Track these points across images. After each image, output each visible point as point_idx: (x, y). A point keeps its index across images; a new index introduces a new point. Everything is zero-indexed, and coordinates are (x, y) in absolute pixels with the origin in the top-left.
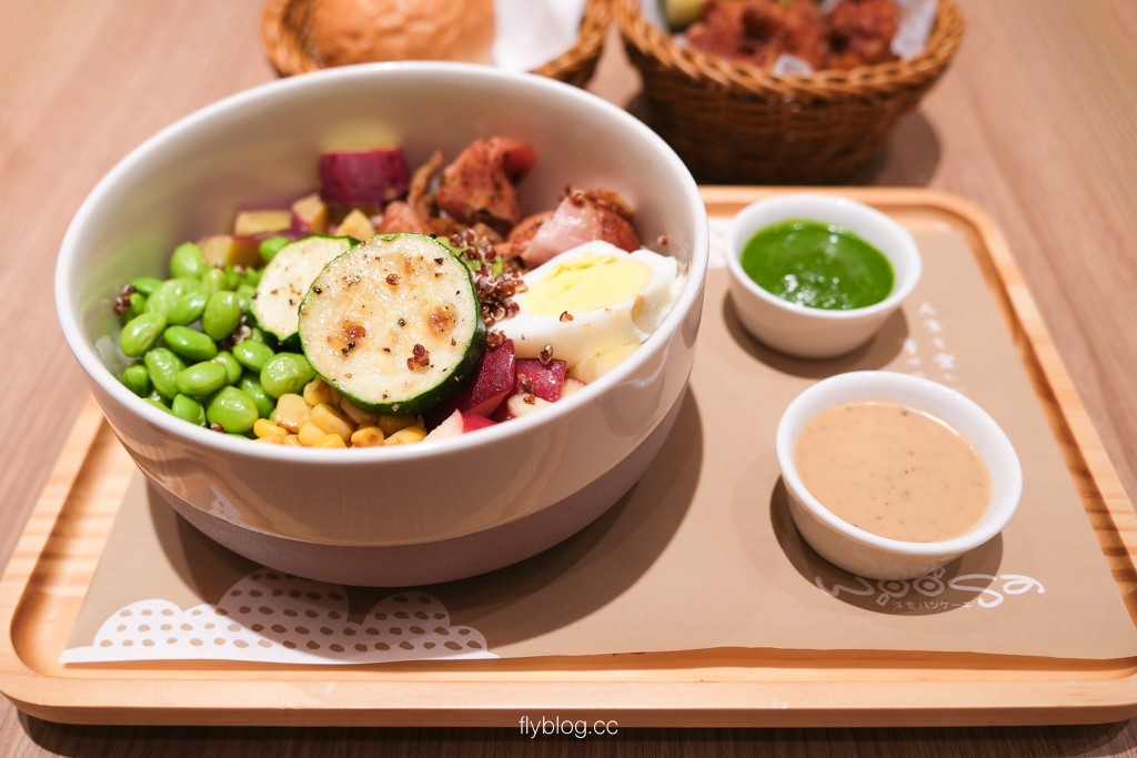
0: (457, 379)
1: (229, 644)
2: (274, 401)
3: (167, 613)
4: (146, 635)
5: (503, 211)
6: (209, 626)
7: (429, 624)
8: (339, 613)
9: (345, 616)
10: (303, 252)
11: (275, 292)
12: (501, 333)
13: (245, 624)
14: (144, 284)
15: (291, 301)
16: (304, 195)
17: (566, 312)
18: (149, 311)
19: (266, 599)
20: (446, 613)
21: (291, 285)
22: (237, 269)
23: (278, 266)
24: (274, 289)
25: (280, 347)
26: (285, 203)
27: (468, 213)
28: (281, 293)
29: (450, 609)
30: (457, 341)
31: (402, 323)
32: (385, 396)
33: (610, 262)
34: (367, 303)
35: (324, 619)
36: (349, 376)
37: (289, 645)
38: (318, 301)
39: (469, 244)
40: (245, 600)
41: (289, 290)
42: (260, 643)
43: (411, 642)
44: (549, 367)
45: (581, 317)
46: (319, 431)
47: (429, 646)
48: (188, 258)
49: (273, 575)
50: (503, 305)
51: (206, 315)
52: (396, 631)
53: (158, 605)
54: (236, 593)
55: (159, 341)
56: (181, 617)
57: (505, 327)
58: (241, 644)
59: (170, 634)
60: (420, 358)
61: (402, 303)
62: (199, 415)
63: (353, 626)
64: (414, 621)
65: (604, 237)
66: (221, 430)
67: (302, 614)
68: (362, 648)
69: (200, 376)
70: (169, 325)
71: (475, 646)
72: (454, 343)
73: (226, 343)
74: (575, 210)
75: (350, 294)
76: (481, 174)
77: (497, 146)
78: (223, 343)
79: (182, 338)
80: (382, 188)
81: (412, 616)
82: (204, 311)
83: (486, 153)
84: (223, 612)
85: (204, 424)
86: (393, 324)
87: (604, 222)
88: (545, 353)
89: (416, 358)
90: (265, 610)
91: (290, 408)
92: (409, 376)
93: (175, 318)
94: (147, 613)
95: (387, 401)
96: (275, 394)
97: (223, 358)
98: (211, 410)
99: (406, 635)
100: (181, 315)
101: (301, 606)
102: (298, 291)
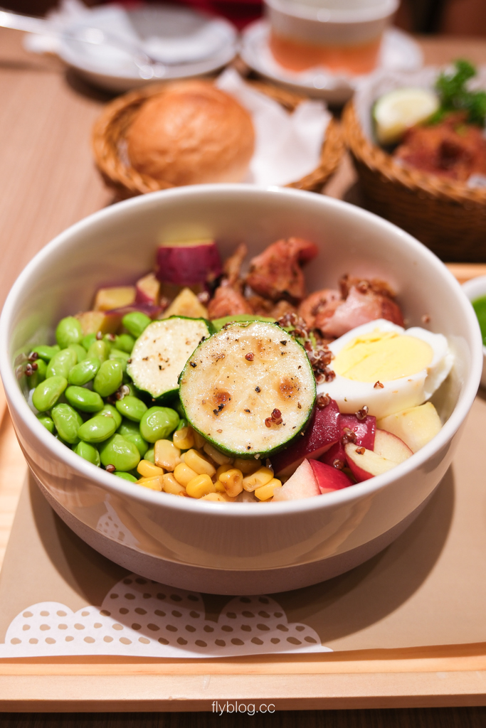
0: (303, 434)
1: (116, 641)
2: (150, 445)
3: (61, 614)
4: (47, 634)
5: (297, 292)
6: (98, 626)
7: (272, 622)
8: (198, 612)
9: (203, 615)
10: (167, 329)
11: (146, 359)
12: (327, 395)
13: (126, 624)
14: (44, 351)
15: (160, 367)
16: (143, 275)
17: (378, 382)
18: (51, 374)
19: (139, 602)
20: (283, 612)
21: (160, 354)
22: (108, 337)
23: (147, 338)
24: (145, 357)
25: (154, 402)
26: (132, 282)
27: (273, 293)
28: (151, 360)
29: (285, 609)
30: (302, 404)
31: (258, 390)
32: (249, 448)
33: (393, 337)
34: (231, 374)
35: (186, 619)
36: (220, 431)
37: (164, 641)
38: (194, 372)
39: (292, 324)
40: (122, 602)
41: (158, 358)
42: (140, 640)
43: (260, 638)
44: (363, 422)
45: (390, 385)
46: (192, 472)
47: (275, 641)
48: (70, 328)
49: (141, 581)
50: (323, 371)
51: (98, 378)
52: (246, 628)
53: (53, 607)
54: (114, 596)
55: (63, 399)
56: (73, 618)
57: (328, 389)
58: (125, 641)
59: (68, 633)
60: (275, 419)
61: (257, 375)
62: (96, 458)
63: (211, 624)
64: (259, 619)
65: (384, 316)
66: (113, 471)
67: (169, 614)
68: (221, 643)
69: (96, 427)
70: (70, 385)
71: (311, 641)
72: (300, 407)
73: (111, 399)
74: (361, 296)
75: (217, 367)
76: (284, 265)
77: (294, 245)
78: (108, 399)
79: (81, 396)
80: (205, 273)
81: (257, 615)
82: (96, 375)
83: (288, 251)
84: (106, 613)
85: (99, 464)
86: (252, 391)
87: (384, 305)
88: (362, 412)
89: (273, 419)
90: (140, 611)
91: (165, 452)
92: (266, 432)
93: (73, 381)
94: (44, 614)
95: (251, 452)
96: (151, 440)
97: (108, 411)
98: (104, 453)
99: (255, 632)
100: (80, 378)
101: (167, 607)
102: (165, 359)
